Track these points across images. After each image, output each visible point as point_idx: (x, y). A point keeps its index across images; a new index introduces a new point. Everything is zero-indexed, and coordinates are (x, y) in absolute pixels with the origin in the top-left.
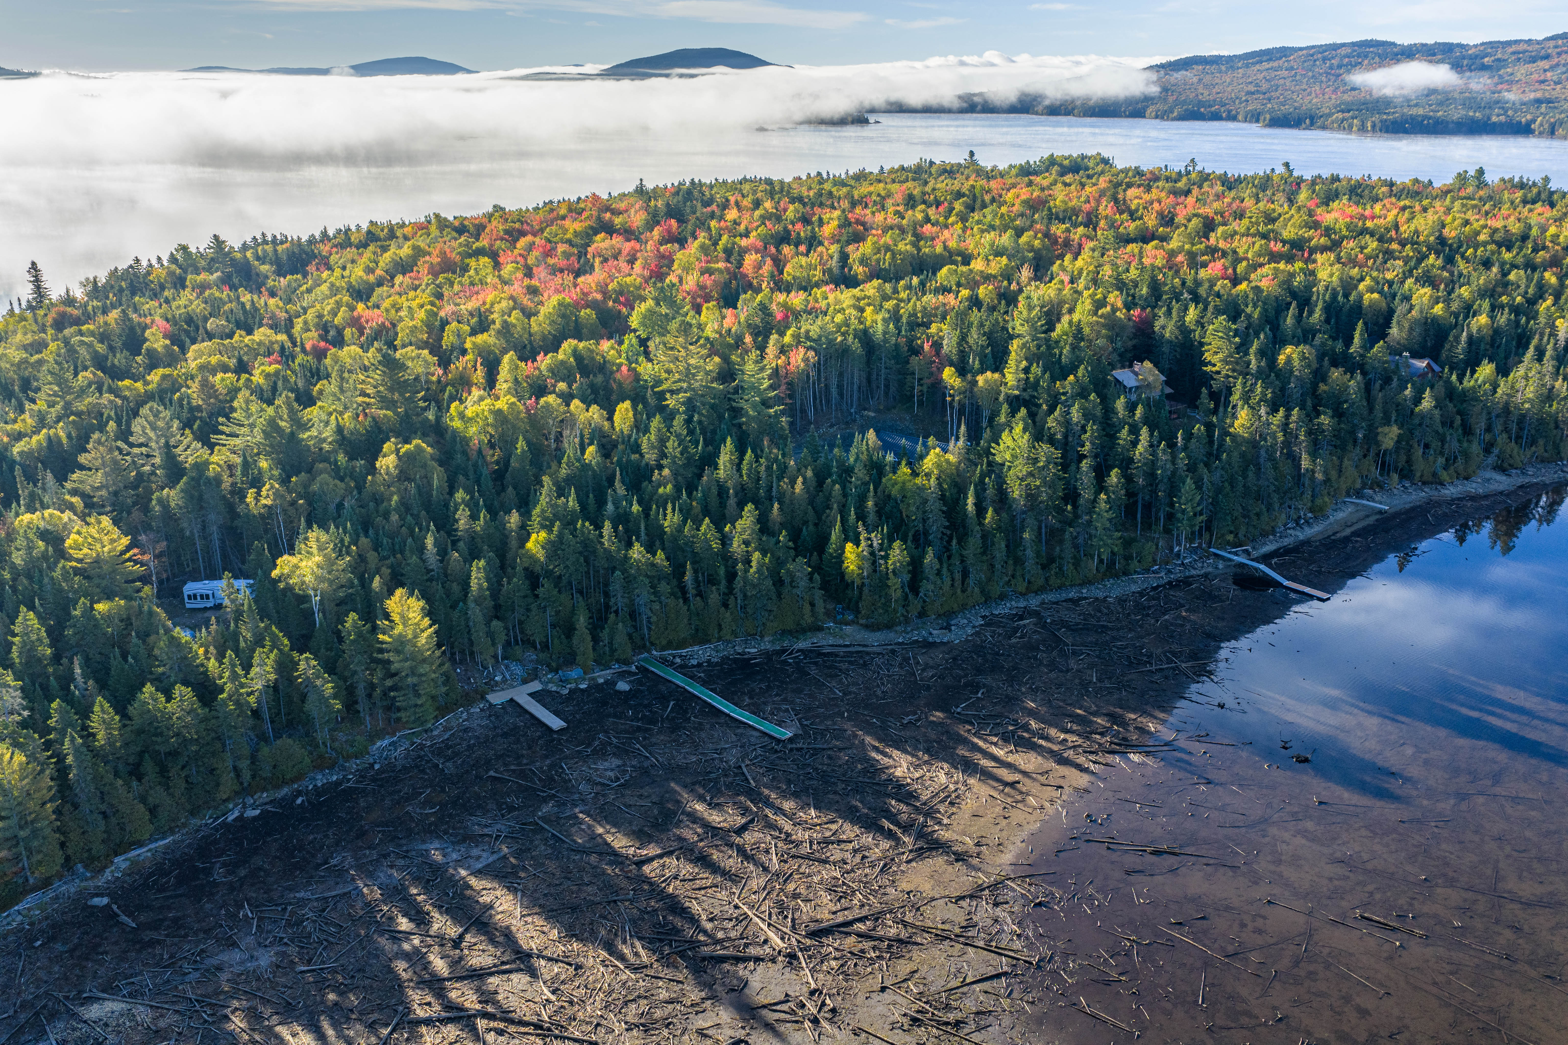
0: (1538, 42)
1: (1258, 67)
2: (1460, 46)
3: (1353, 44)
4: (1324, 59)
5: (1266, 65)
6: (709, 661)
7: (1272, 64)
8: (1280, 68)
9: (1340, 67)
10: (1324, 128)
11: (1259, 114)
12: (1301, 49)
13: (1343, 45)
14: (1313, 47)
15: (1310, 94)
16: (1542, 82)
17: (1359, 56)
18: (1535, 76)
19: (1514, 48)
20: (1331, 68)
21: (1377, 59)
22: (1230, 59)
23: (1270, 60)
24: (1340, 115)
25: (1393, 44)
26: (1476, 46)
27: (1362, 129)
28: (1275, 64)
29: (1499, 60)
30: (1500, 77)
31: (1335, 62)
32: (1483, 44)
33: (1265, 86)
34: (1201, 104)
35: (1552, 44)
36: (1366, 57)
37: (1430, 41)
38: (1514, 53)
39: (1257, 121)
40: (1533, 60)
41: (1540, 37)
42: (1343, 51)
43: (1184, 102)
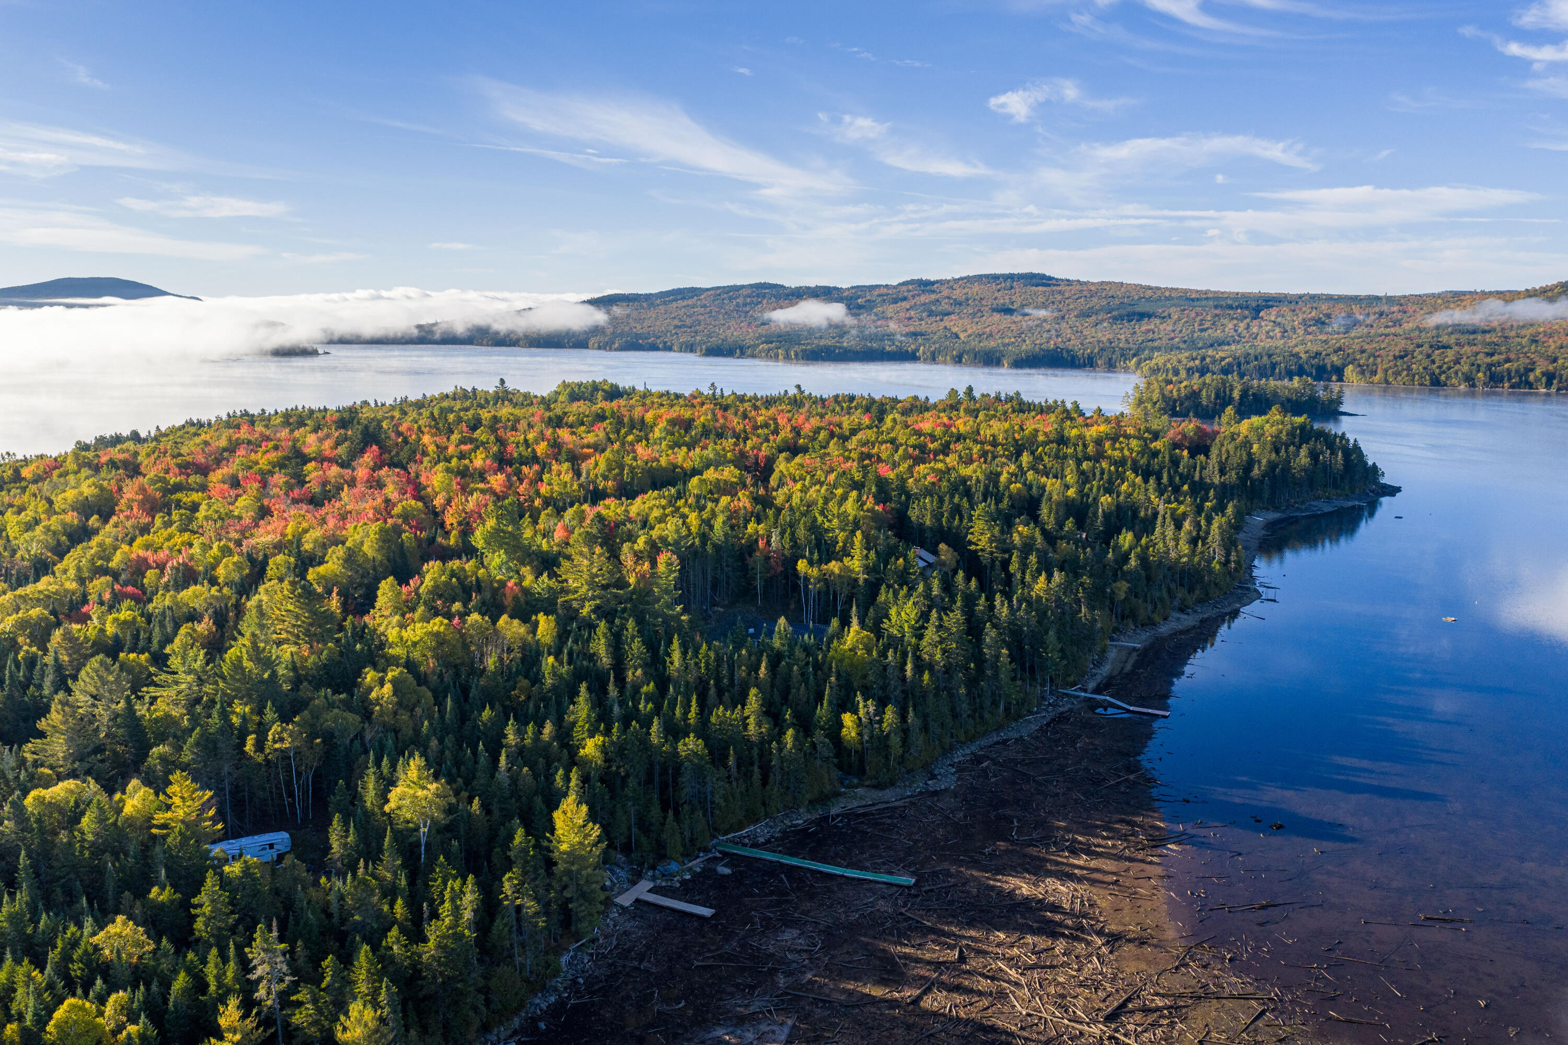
0: (894, 287)
1: (674, 305)
2: (835, 288)
3: (751, 286)
4: (730, 299)
5: (681, 303)
6: (772, 837)
7: (685, 303)
8: (694, 306)
9: (745, 305)
10: (753, 356)
11: (692, 345)
12: (708, 290)
13: (743, 287)
14: (718, 288)
15: (729, 328)
16: (910, 319)
17: (758, 296)
18: (902, 314)
19: (876, 292)
20: (738, 305)
21: (773, 299)
22: (648, 297)
23: (683, 298)
24: (765, 346)
25: (782, 286)
26: (848, 289)
27: (787, 358)
28: (690, 302)
29: (869, 301)
30: (876, 315)
31: (740, 300)
32: (853, 288)
33: (689, 321)
34: (638, 336)
35: (904, 288)
36: (764, 297)
37: (813, 285)
38: (879, 295)
39: (692, 351)
40: (895, 301)
41: (895, 283)
42: (745, 292)
43: (622, 335)
